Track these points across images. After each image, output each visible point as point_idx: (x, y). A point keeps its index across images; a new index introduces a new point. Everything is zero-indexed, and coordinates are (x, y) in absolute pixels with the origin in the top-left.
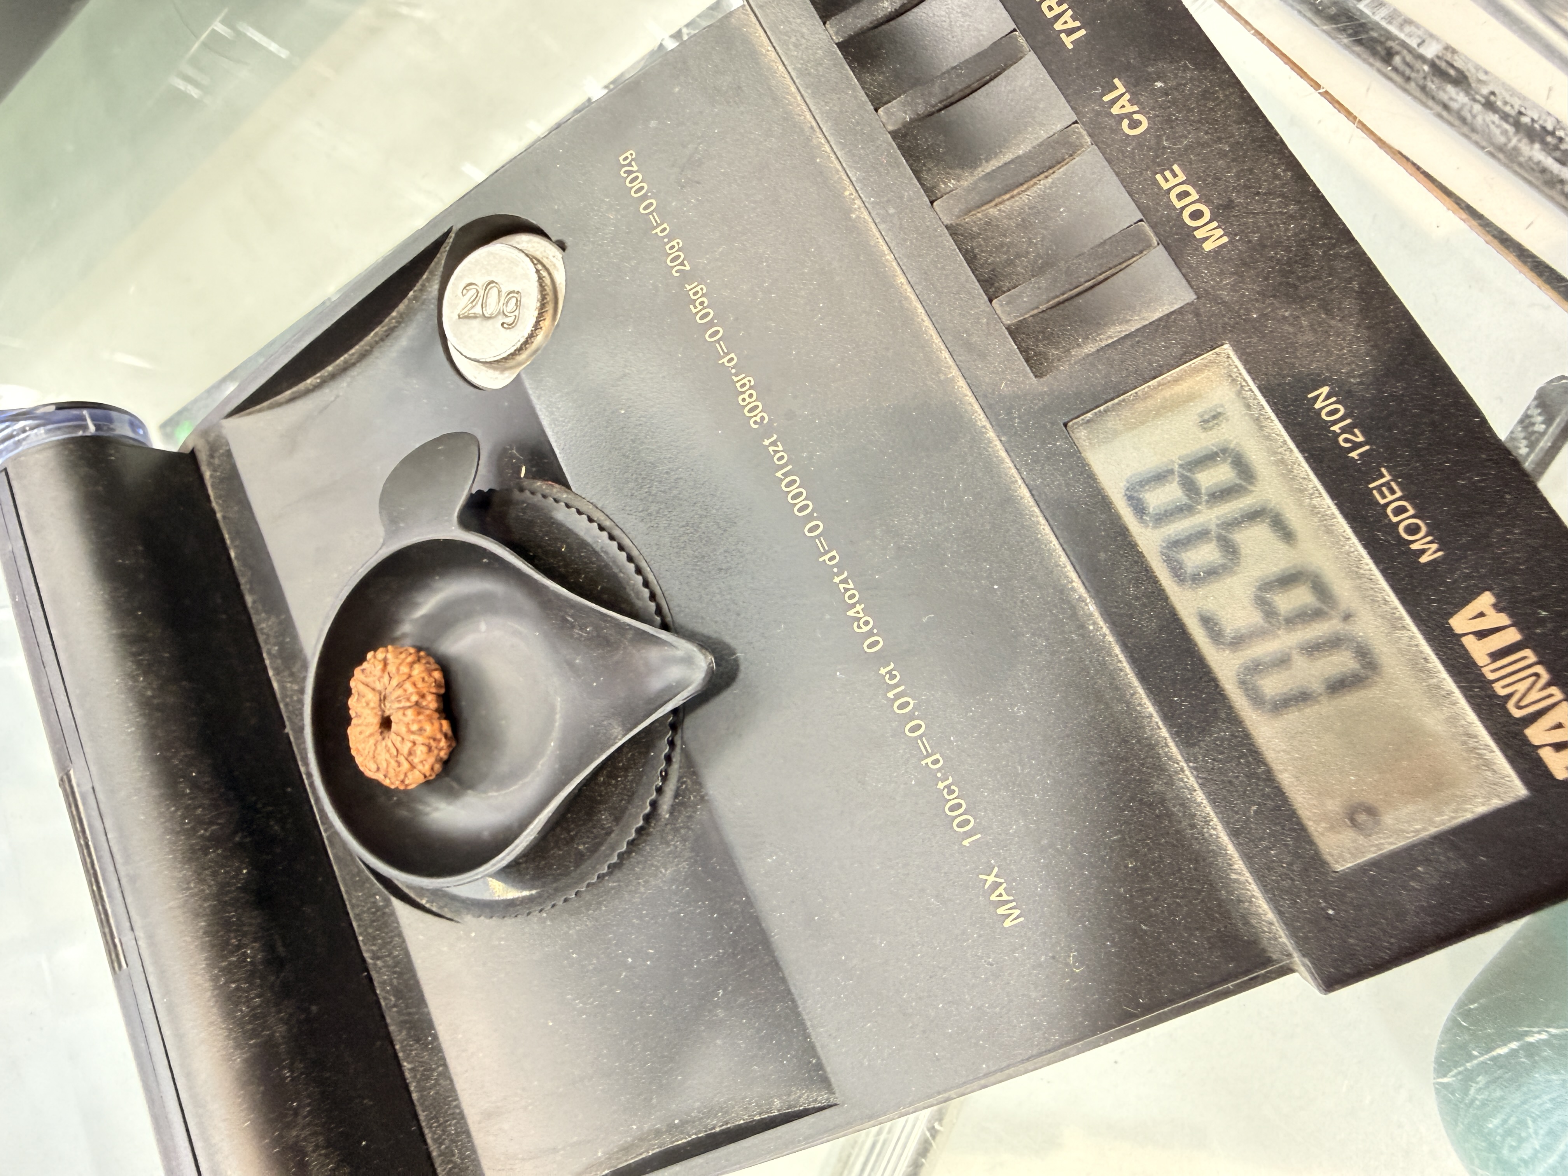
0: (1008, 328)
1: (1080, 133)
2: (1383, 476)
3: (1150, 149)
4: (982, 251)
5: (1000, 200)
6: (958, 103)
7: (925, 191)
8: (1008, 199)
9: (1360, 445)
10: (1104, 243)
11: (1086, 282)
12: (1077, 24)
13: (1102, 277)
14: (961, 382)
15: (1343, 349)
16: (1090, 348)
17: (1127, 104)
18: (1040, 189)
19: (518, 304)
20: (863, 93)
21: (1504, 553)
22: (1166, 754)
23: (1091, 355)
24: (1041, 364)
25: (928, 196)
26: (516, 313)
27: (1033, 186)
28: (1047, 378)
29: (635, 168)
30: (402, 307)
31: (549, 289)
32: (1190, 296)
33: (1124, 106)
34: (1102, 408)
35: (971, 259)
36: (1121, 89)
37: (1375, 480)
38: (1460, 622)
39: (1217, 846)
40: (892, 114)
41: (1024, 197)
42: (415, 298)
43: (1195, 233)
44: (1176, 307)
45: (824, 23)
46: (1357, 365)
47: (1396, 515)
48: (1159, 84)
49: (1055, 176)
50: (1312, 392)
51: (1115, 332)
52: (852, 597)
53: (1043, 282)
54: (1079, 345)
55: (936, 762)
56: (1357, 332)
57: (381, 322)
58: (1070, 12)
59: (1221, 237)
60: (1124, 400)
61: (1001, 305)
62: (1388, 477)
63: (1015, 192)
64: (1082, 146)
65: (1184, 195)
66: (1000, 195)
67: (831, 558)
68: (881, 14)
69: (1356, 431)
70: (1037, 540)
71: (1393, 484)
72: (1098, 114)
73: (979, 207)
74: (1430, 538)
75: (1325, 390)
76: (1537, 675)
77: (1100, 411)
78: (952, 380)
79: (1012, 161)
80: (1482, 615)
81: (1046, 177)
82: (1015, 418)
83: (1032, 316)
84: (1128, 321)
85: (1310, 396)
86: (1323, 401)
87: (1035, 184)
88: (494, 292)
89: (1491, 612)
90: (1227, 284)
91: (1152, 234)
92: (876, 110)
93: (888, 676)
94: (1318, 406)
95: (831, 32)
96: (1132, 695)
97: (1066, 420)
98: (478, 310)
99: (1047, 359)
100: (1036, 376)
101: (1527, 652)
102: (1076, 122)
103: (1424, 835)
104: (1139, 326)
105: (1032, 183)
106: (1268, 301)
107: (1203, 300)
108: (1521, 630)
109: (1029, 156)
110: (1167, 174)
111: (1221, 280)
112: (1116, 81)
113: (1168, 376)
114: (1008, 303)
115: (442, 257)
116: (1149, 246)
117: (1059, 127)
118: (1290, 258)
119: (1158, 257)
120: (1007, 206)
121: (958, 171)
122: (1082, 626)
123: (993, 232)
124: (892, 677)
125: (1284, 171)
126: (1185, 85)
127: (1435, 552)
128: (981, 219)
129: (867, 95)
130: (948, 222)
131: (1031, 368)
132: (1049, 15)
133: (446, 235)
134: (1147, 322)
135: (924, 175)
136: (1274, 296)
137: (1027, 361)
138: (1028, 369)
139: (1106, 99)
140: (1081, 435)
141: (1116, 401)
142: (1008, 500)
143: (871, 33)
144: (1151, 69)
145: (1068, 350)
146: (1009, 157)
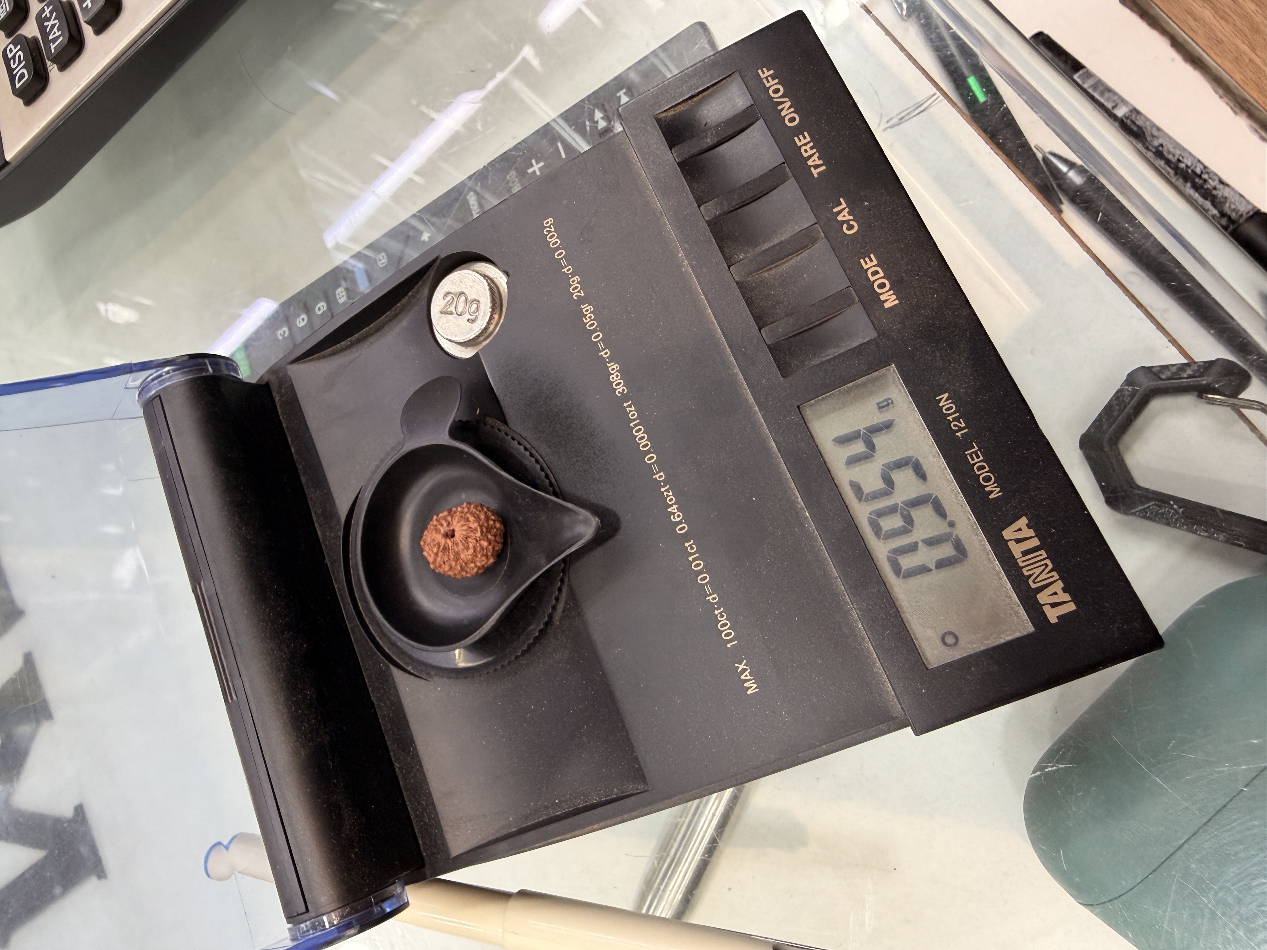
0: (769, 347)
1: (819, 230)
2: (974, 448)
3: (858, 243)
4: (757, 299)
5: (770, 267)
6: (749, 205)
7: (725, 259)
8: (774, 267)
9: (962, 429)
10: (827, 299)
11: (816, 322)
12: (821, 162)
13: (825, 319)
14: (741, 376)
15: (958, 371)
16: (816, 361)
17: (847, 214)
18: (794, 262)
19: (478, 308)
20: (691, 196)
21: (1036, 495)
22: (843, 600)
23: (815, 366)
24: (787, 369)
25: (727, 263)
26: (477, 314)
27: (789, 260)
28: (790, 379)
29: (553, 230)
30: (404, 301)
31: (497, 300)
32: (874, 335)
33: (845, 216)
34: (820, 398)
35: (749, 303)
36: (844, 205)
37: (970, 449)
38: (1008, 534)
39: (868, 653)
40: (709, 210)
41: (784, 267)
42: (413, 296)
43: (880, 297)
44: (866, 340)
45: (671, 150)
46: (965, 381)
47: (978, 471)
48: (866, 203)
49: (802, 255)
50: (939, 396)
51: (831, 353)
52: (671, 500)
53: (791, 320)
54: (810, 359)
55: (714, 599)
56: (966, 362)
57: (390, 309)
58: (817, 155)
59: (895, 300)
60: (832, 394)
61: (766, 333)
62: (976, 448)
63: (779, 263)
64: (819, 238)
65: (875, 273)
66: (768, 265)
67: (660, 476)
68: (705, 146)
69: (961, 420)
70: (779, 472)
71: (979, 452)
72: (829, 220)
73: (757, 271)
74: (996, 485)
75: (946, 396)
76: (1047, 565)
77: (819, 400)
78: (736, 375)
79: (778, 244)
80: (1020, 529)
81: (797, 255)
82: (769, 401)
83: (784, 340)
84: (838, 347)
85: (937, 398)
86: (945, 402)
87: (791, 259)
88: (463, 298)
89: (1025, 528)
90: (895, 329)
91: (855, 296)
92: (699, 207)
93: (689, 548)
94: (941, 404)
95: (675, 155)
96: (827, 565)
97: (798, 404)
98: (452, 309)
99: (790, 366)
100: (783, 377)
101: (1042, 552)
102: (816, 223)
103: (977, 650)
104: (844, 350)
105: (789, 258)
106: (918, 341)
107: (881, 337)
108: (1040, 540)
109: (788, 242)
110: (867, 259)
111: (893, 326)
112: (842, 200)
113: (859, 381)
114: (770, 331)
115: (431, 274)
116: (853, 303)
117: (806, 226)
118: (932, 316)
119: (857, 311)
120: (773, 272)
121: (746, 248)
122: (802, 525)
123: (764, 287)
124: (692, 548)
125: (934, 262)
126: (881, 205)
127: (998, 493)
128: (757, 279)
129: (694, 197)
130: (737, 279)
131: (780, 371)
132: (805, 155)
133: (435, 261)
134: (850, 348)
135: (726, 250)
136: (922, 338)
137: (779, 367)
138: (779, 373)
139: (835, 210)
140: (808, 413)
141: (828, 394)
142: (765, 448)
143: (699, 157)
144: (862, 193)
145: (803, 362)
146: (776, 241)
